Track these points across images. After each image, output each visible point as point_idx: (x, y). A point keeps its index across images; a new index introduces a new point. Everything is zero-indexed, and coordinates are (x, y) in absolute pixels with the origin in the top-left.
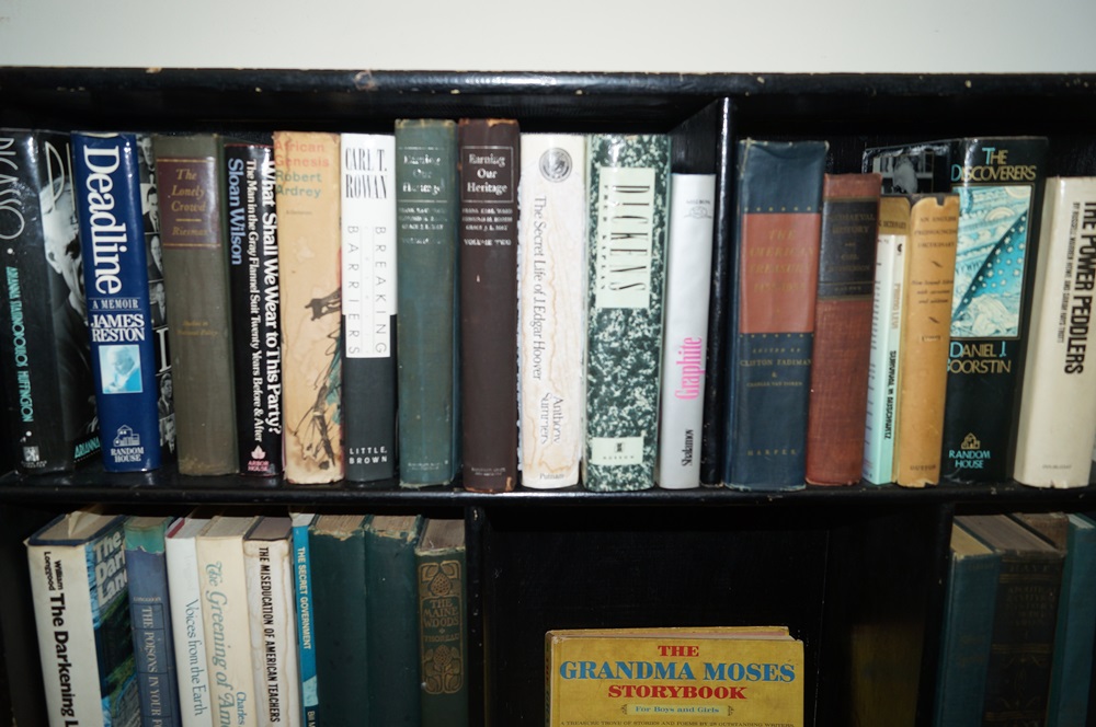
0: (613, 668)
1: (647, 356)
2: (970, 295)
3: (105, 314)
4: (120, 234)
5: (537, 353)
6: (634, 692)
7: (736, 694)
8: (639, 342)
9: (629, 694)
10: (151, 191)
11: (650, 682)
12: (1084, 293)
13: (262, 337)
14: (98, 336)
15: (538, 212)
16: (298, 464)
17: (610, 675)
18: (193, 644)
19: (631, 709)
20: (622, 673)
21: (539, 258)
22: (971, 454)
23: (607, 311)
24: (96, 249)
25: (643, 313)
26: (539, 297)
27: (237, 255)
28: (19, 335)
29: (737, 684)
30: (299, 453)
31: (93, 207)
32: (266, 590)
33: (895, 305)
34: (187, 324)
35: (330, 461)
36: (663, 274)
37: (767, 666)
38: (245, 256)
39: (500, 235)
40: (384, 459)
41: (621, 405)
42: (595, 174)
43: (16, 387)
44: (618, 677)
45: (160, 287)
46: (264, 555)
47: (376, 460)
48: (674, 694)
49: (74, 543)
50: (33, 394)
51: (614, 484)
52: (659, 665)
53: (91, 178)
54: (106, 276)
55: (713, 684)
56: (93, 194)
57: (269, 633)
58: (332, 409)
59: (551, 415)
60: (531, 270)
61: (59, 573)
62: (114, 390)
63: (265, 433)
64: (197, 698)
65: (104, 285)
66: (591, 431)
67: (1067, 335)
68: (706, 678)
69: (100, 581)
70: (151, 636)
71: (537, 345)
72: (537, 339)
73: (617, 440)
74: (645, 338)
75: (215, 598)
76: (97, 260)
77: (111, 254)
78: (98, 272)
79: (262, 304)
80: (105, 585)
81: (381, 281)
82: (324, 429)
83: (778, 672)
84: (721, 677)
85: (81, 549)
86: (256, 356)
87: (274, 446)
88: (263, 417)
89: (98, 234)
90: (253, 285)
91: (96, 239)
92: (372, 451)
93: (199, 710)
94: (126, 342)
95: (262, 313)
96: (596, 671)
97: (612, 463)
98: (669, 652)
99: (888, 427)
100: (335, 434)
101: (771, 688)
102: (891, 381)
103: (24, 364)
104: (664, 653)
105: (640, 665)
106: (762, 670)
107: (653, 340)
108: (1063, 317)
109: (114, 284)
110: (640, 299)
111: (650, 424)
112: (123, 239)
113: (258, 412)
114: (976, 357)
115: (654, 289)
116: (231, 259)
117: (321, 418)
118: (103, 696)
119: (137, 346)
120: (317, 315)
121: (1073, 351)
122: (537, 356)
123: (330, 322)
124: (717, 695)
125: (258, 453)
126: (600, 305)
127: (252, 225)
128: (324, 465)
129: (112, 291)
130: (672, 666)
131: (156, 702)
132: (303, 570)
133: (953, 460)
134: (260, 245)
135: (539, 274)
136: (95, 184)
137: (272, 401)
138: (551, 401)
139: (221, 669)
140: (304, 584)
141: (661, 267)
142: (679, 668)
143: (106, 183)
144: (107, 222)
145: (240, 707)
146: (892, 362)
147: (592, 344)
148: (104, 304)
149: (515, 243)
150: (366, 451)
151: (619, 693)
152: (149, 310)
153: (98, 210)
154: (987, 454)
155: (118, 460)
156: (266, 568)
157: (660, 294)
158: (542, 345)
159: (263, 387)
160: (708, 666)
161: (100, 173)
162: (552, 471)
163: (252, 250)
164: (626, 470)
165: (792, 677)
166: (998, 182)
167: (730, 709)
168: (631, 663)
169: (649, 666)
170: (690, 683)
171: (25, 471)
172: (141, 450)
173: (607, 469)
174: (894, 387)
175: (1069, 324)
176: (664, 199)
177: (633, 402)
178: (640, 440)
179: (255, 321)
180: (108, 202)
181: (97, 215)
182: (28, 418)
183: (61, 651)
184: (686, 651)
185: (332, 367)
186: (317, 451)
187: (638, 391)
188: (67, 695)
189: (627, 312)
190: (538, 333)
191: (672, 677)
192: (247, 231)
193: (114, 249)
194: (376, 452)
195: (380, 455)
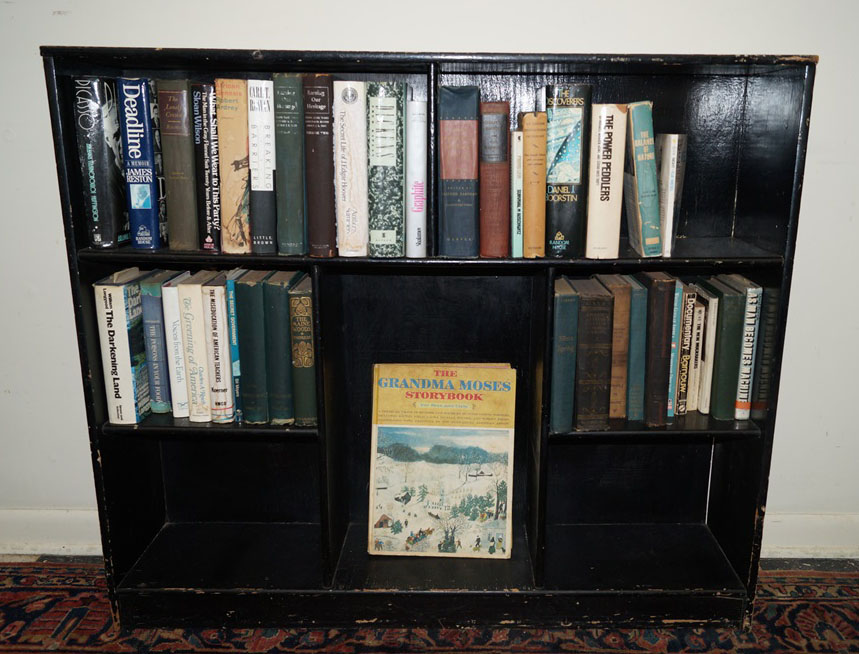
0: (408, 382)
1: (396, 190)
2: (556, 162)
3: (133, 168)
4: (140, 128)
5: (344, 188)
6: (420, 395)
7: (477, 397)
8: (392, 183)
9: (417, 397)
10: (155, 107)
11: (430, 390)
12: (607, 161)
13: (210, 180)
14: (129, 179)
15: (342, 119)
16: (228, 244)
17: (406, 386)
18: (176, 344)
19: (418, 404)
20: (413, 385)
21: (343, 141)
22: (560, 242)
23: (375, 167)
24: (129, 136)
25: (393, 168)
26: (344, 160)
27: (198, 139)
28: (93, 177)
29: (478, 393)
30: (229, 238)
31: (127, 115)
32: (214, 312)
33: (519, 167)
34: (174, 173)
35: (244, 242)
36: (403, 150)
37: (495, 383)
38: (202, 140)
39: (324, 129)
40: (271, 242)
41: (384, 214)
42: (368, 101)
43: (90, 204)
44: (411, 387)
45: (159, 156)
46: (212, 293)
47: (267, 243)
48: (443, 397)
49: (118, 285)
50: (98, 207)
51: (382, 254)
52: (435, 381)
53: (126, 100)
54: (134, 149)
55: (465, 392)
56: (127, 108)
57: (215, 335)
58: (245, 216)
59: (351, 220)
60: (340, 147)
61: (110, 300)
62: (137, 207)
63: (212, 229)
64: (178, 373)
65: (133, 154)
66: (370, 227)
67: (601, 182)
68: (461, 389)
69: (130, 307)
70: (154, 341)
71: (343, 184)
72: (343, 181)
73: (382, 231)
74: (395, 181)
75: (188, 316)
76: (130, 141)
77: (136, 138)
78: (130, 147)
79: (210, 164)
80: (132, 309)
81: (268, 152)
82: (241, 227)
83: (501, 386)
84: (469, 388)
85: (122, 288)
86: (208, 190)
87: (217, 236)
88: (211, 221)
89: (130, 128)
90: (206, 154)
91: (129, 131)
92: (265, 238)
93: (180, 379)
94: (143, 183)
95: (210, 168)
96: (399, 383)
97: (380, 243)
98: (440, 374)
99: (518, 228)
100: (246, 229)
101: (497, 395)
102: (519, 205)
103: (94, 192)
104: (437, 375)
105: (424, 381)
106: (492, 385)
107: (399, 182)
108: (598, 172)
109: (138, 153)
110: (391, 162)
111: (399, 224)
112: (142, 131)
113: (209, 218)
114: (560, 193)
115: (398, 157)
116: (195, 141)
117: (240, 220)
118: (132, 366)
119: (148, 186)
120: (237, 168)
121: (604, 190)
122: (343, 190)
123: (243, 172)
124: (467, 398)
125: (209, 239)
126: (372, 164)
127: (205, 124)
128: (241, 244)
129: (137, 157)
130: (441, 382)
131: (157, 377)
132: (232, 303)
133: (551, 246)
134: (209, 135)
135: (343, 149)
136: (128, 103)
137: (216, 213)
138: (351, 212)
139: (191, 354)
140: (232, 310)
141: (402, 146)
142: (446, 383)
143: (133, 103)
144: (134, 122)
145: (201, 375)
146: (519, 195)
147: (369, 183)
148: (133, 163)
149: (331, 134)
150: (262, 238)
151: (412, 396)
152: (155, 168)
153: (130, 116)
154: (567, 242)
155: (139, 243)
156: (213, 300)
157: (402, 159)
158: (345, 184)
159: (211, 206)
160: (462, 382)
161: (131, 98)
162: (353, 248)
163: (205, 137)
164: (387, 247)
165: (509, 389)
166: (566, 106)
167: (474, 406)
168: (419, 380)
169: (429, 382)
170: (452, 391)
171: (95, 246)
172: (151, 238)
173: (378, 246)
174: (521, 208)
175: (601, 176)
176: (402, 113)
177: (390, 212)
178: (394, 232)
179: (207, 172)
180: (134, 112)
181: (129, 119)
182: (96, 219)
183: (111, 341)
184: (449, 374)
185: (245, 195)
186: (238, 237)
187: (392, 207)
188: (114, 364)
189: (385, 168)
190: (344, 178)
191: (442, 388)
192: (203, 127)
193: (137, 136)
194: (267, 239)
195: (269, 240)
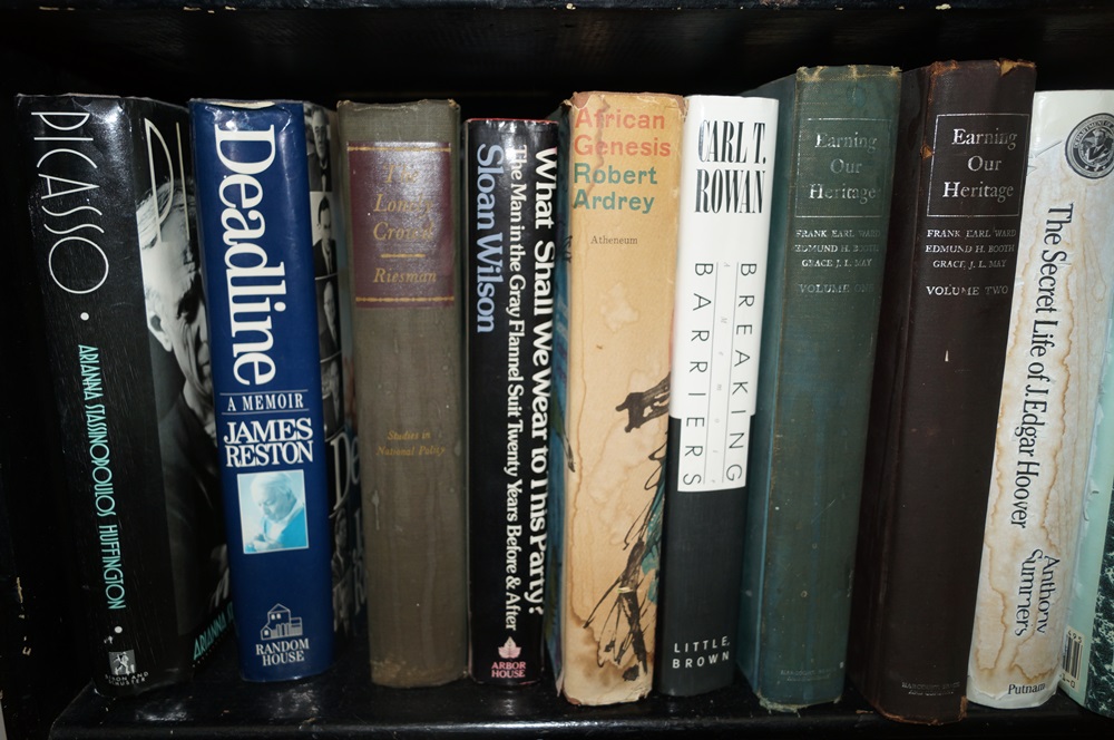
3: (248, 420)
4: (274, 281)
5: (1024, 482)
10: (324, 205)
13: (525, 457)
14: (235, 457)
15: (1053, 234)
16: (589, 674)
21: (1043, 316)
24: (235, 308)
26: (1036, 384)
27: (486, 316)
28: (101, 463)
30: (594, 657)
31: (230, 234)
34: (395, 436)
35: (641, 665)
38: (501, 318)
40: (726, 656)
43: (96, 551)
45: (333, 368)
47: (713, 659)
50: (125, 562)
53: (227, 181)
54: (251, 354)
56: (230, 212)
58: (647, 579)
59: (1037, 586)
60: (1027, 337)
62: (262, 548)
63: (523, 617)
65: (247, 370)
71: (1023, 468)
72: (1025, 457)
76: (236, 327)
77: (260, 317)
78: (237, 348)
79: (526, 400)
81: (743, 357)
82: (634, 618)
86: (513, 489)
87: (539, 636)
88: (519, 591)
89: (238, 282)
90: (513, 368)
91: (233, 291)
92: (710, 645)
94: (283, 466)
95: (527, 415)
100: (648, 622)
103: (109, 512)
109: (264, 368)
112: (281, 289)
113: (513, 582)
116: (474, 323)
117: (632, 596)
119: (300, 473)
120: (636, 421)
122: (1022, 488)
123: (654, 430)
125: (510, 649)
127: (515, 263)
128: (630, 674)
129: (261, 379)
134: (528, 298)
135: (1040, 343)
136: (233, 193)
137: (536, 562)
138: (1039, 565)
143: (251, 192)
144: (252, 260)
148: (247, 404)
150: (701, 646)
153: (239, 240)
155: (267, 661)
158: (1033, 469)
159: (523, 541)
161: (242, 173)
162: (1029, 680)
163: (514, 306)
171: (113, 690)
172: (305, 644)
179: (514, 430)
180: (254, 225)
181: (236, 249)
182: (116, 604)
185: (653, 510)
186: (622, 652)
190: (1027, 448)
192: (507, 273)
193: (265, 307)
194: (714, 647)
195: (720, 651)
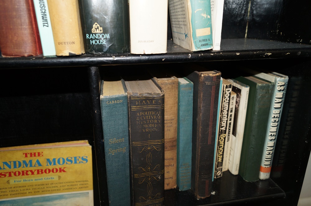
0: (2, 165)
6: (12, 174)
7: (61, 170)
9: (10, 175)
11: (20, 169)
19: (12, 181)
20: (6, 167)
29: (62, 167)
37: (75, 158)
44: (4, 169)
48: (33, 173)
52: (24, 162)
55: (51, 167)
68: (47, 165)
83: (80, 160)
84: (55, 164)
98: (29, 155)
101: (77, 167)
104: (26, 156)
105: (15, 163)
106: (73, 160)
124: (53, 171)
130: (31, 161)
133: (89, 40)
142: (34, 162)
151: (5, 176)
154: (107, 36)
160: (48, 160)
165: (87, 161)
167: (59, 177)
168: (10, 162)
169: (20, 163)
170: (40, 168)
184: (37, 154)
191: (31, 166)
